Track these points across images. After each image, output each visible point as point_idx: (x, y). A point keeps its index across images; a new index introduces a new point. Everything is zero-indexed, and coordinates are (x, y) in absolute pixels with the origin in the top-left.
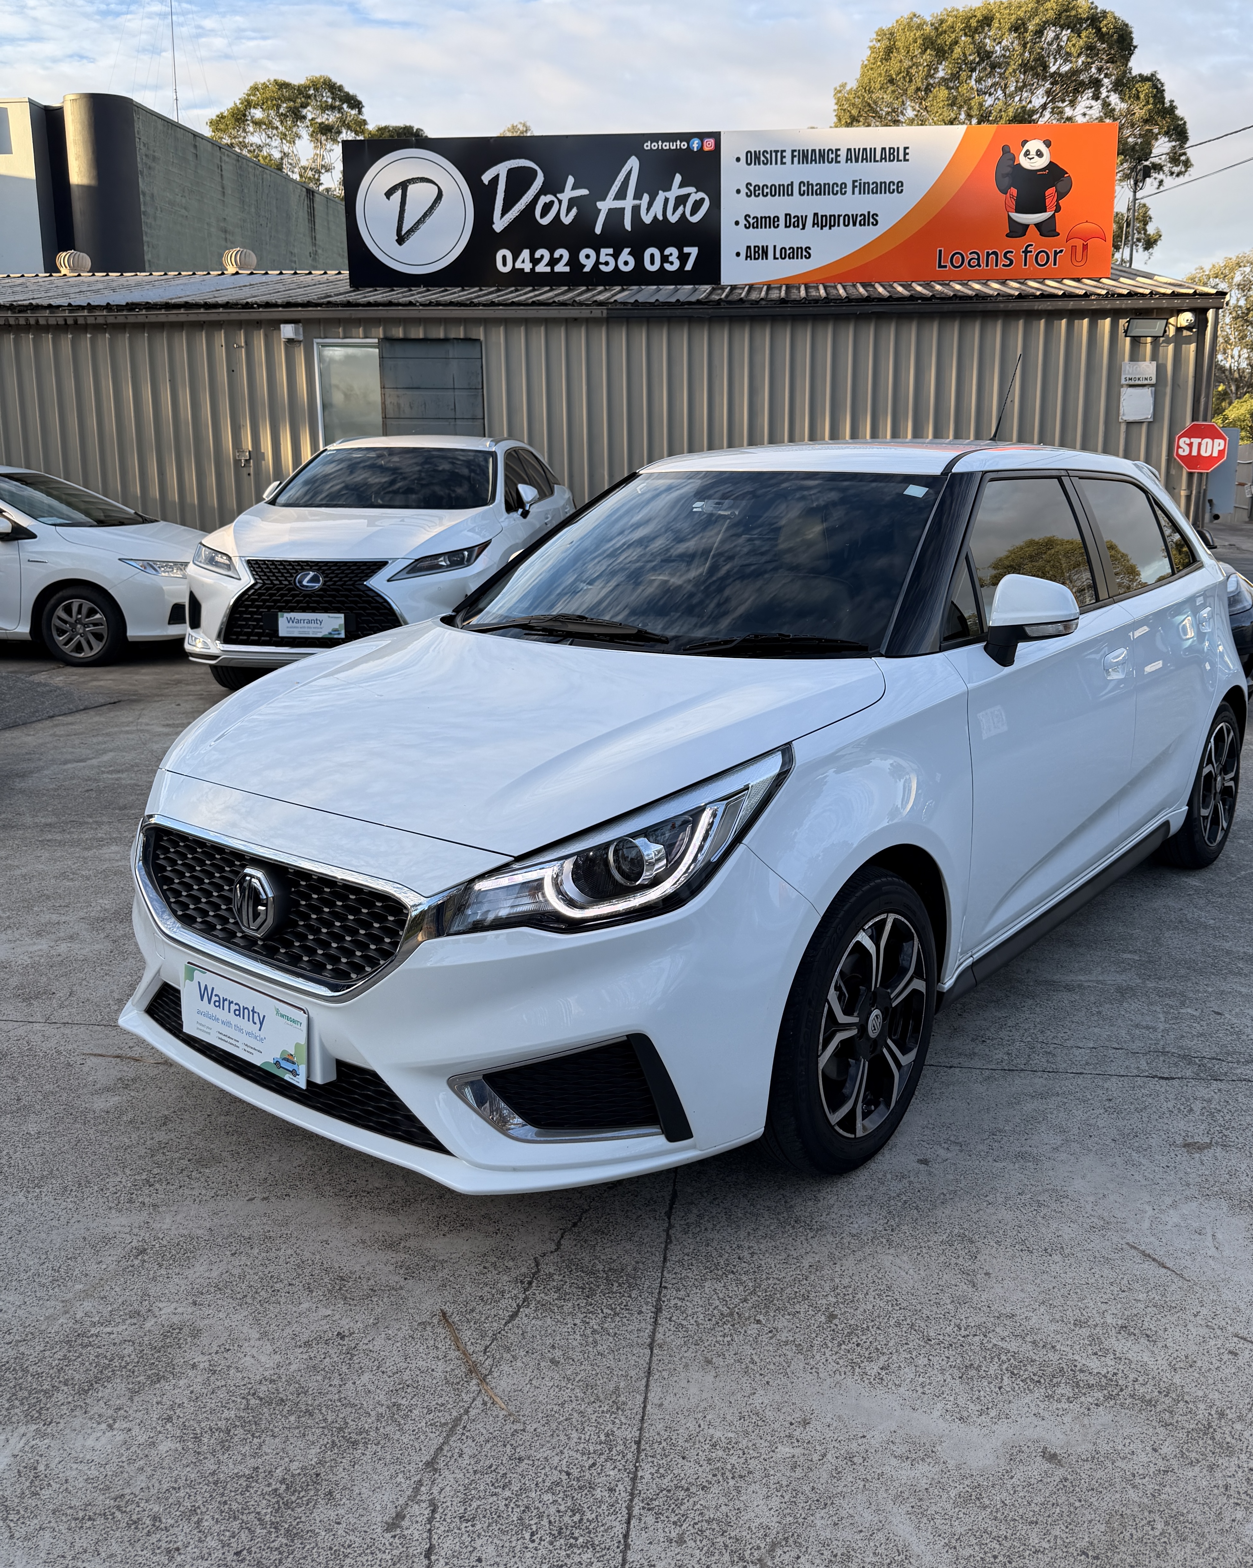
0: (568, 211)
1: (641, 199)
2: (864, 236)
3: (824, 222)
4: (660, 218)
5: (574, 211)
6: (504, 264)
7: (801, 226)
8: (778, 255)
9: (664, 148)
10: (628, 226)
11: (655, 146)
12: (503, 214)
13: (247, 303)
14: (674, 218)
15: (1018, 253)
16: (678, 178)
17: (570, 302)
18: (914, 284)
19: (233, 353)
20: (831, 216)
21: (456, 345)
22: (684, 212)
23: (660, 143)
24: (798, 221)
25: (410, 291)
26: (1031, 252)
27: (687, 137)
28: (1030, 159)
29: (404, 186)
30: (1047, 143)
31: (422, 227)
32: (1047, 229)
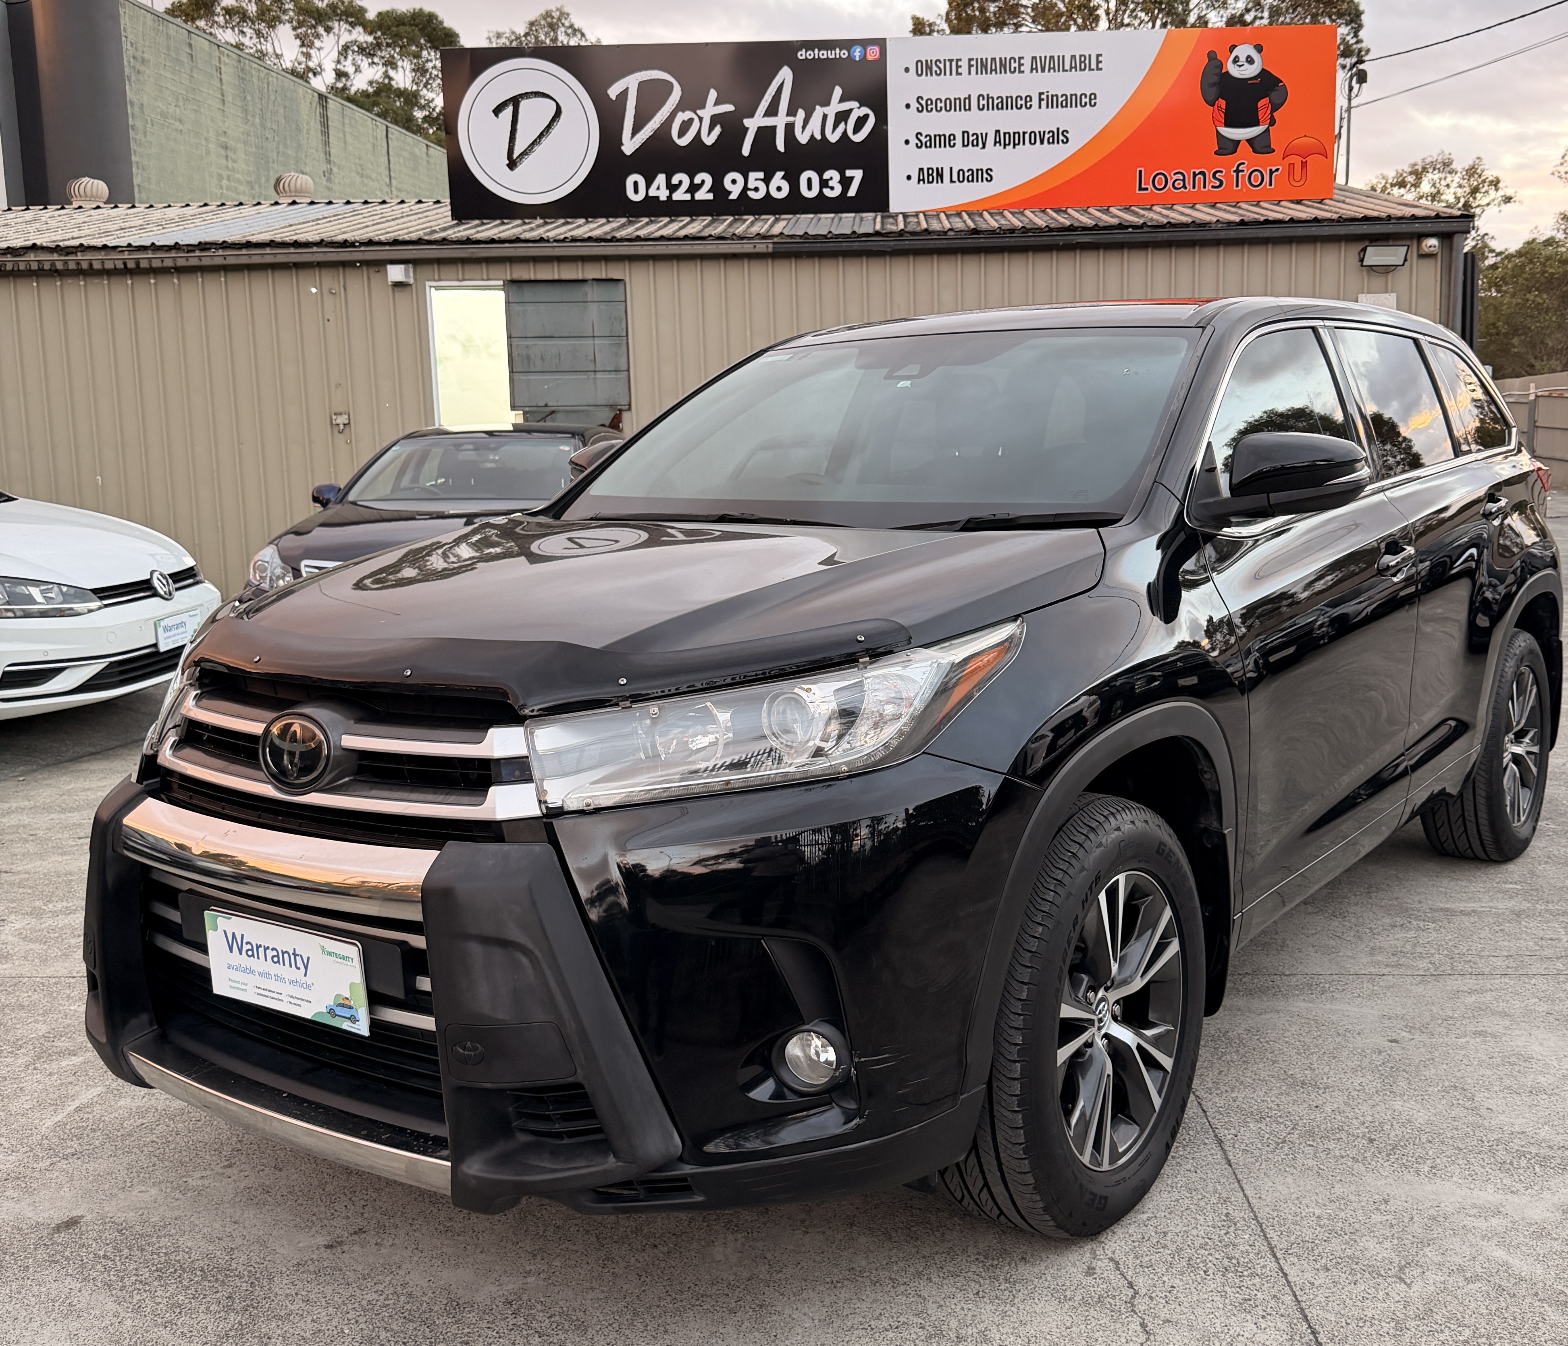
0: (711, 129)
1: (795, 115)
2: (1052, 156)
3: (1006, 140)
4: (818, 137)
5: (717, 130)
6: (636, 191)
7: (981, 145)
8: (955, 178)
9: (822, 57)
10: (780, 146)
11: (810, 55)
12: (634, 134)
13: (346, 241)
14: (833, 137)
15: (1228, 173)
16: (838, 92)
17: (728, 235)
18: (1112, 209)
19: (328, 299)
20: (1014, 133)
21: (595, 287)
22: (845, 130)
23: (816, 51)
24: (977, 139)
25: (525, 223)
26: (1243, 171)
27: (847, 44)
28: (1240, 66)
29: (515, 101)
30: (1259, 49)
31: (538, 149)
32: (1260, 145)
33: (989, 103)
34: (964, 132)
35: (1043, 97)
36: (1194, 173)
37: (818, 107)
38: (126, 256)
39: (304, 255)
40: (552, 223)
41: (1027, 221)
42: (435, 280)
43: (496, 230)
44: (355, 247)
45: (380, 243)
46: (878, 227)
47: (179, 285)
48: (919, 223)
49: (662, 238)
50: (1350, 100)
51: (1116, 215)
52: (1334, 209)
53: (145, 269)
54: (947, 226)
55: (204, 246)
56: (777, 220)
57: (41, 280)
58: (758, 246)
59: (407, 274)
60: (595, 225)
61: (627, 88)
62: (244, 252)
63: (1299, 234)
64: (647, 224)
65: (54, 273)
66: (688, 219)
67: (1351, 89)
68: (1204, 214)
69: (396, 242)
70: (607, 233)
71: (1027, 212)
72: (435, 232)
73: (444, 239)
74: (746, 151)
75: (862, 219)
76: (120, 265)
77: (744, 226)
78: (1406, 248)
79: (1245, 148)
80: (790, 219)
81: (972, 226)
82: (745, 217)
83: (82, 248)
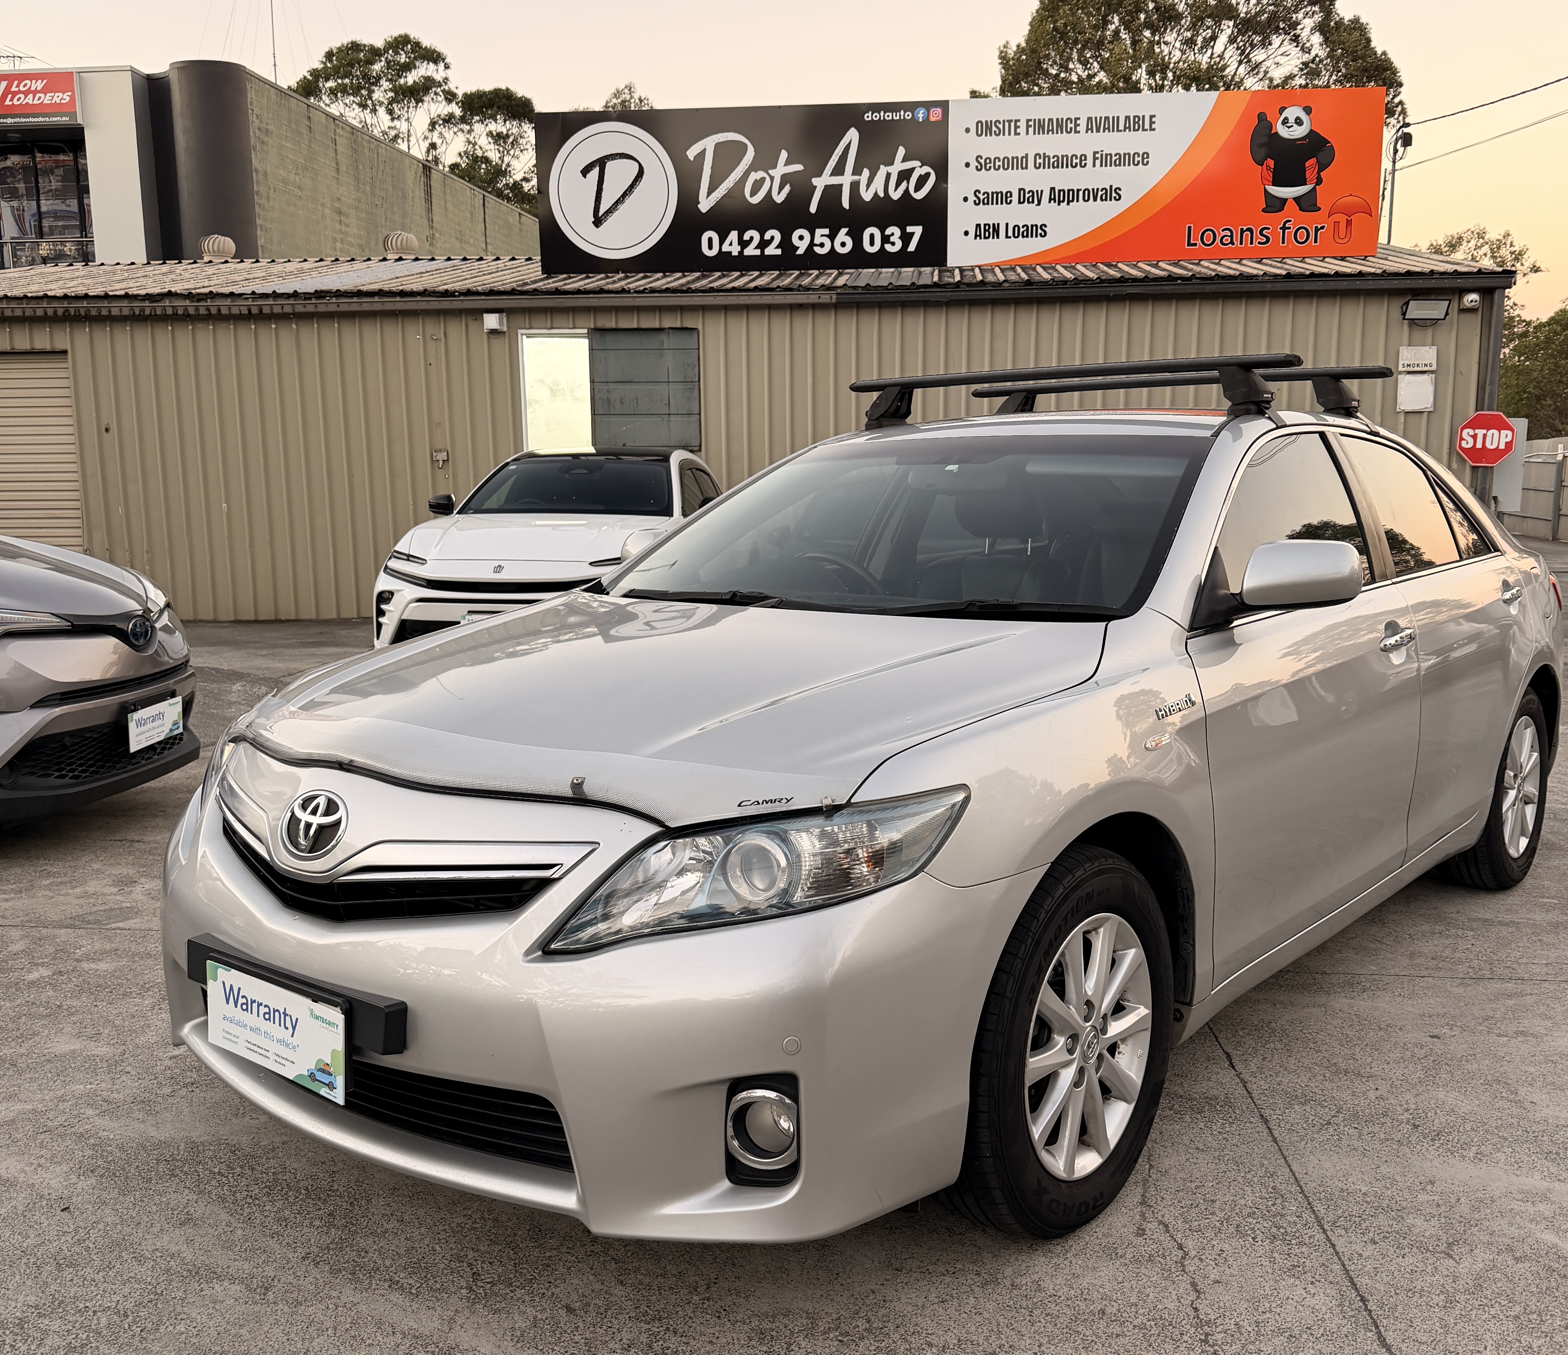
0: (781, 189)
1: (860, 174)
2: (1104, 212)
3: (1061, 197)
4: (882, 195)
5: (787, 188)
6: (710, 247)
7: (1036, 202)
8: (1010, 234)
9: (887, 118)
10: (846, 204)
11: (876, 117)
12: (709, 194)
13: (447, 291)
14: (896, 195)
15: (1275, 229)
16: (901, 151)
17: (795, 287)
18: (1161, 264)
19: (431, 345)
20: (1069, 191)
21: (671, 335)
22: (908, 188)
23: (882, 113)
24: (1033, 196)
25: (608, 277)
26: (1289, 228)
27: (912, 106)
28: (1289, 127)
29: (601, 163)
30: (1308, 110)
31: (622, 208)
32: (1307, 204)
33: (1045, 162)
34: (1020, 190)
35: (1097, 155)
36: (1242, 229)
37: (882, 166)
38: (250, 302)
39: (409, 304)
40: (632, 277)
41: (1079, 273)
42: (526, 328)
43: (582, 283)
44: (455, 296)
45: (478, 293)
46: (936, 279)
47: (297, 329)
48: (974, 276)
49: (734, 289)
50: (1395, 161)
51: (1166, 268)
52: (1378, 266)
53: (267, 314)
54: (1001, 277)
55: (320, 294)
56: (840, 275)
57: (175, 324)
58: (822, 296)
59: (501, 323)
60: (672, 279)
61: (705, 150)
62: (355, 300)
63: (1344, 288)
64: (720, 278)
65: (186, 318)
66: (757, 273)
67: (1396, 151)
68: (1251, 268)
69: (492, 292)
70: (682, 285)
71: (1079, 267)
72: (526, 284)
73: (535, 290)
74: (813, 209)
75: (920, 273)
76: (245, 311)
77: (810, 278)
78: (1448, 302)
79: (1291, 206)
80: (852, 274)
81: (1025, 278)
82: (811, 272)
83: (212, 295)
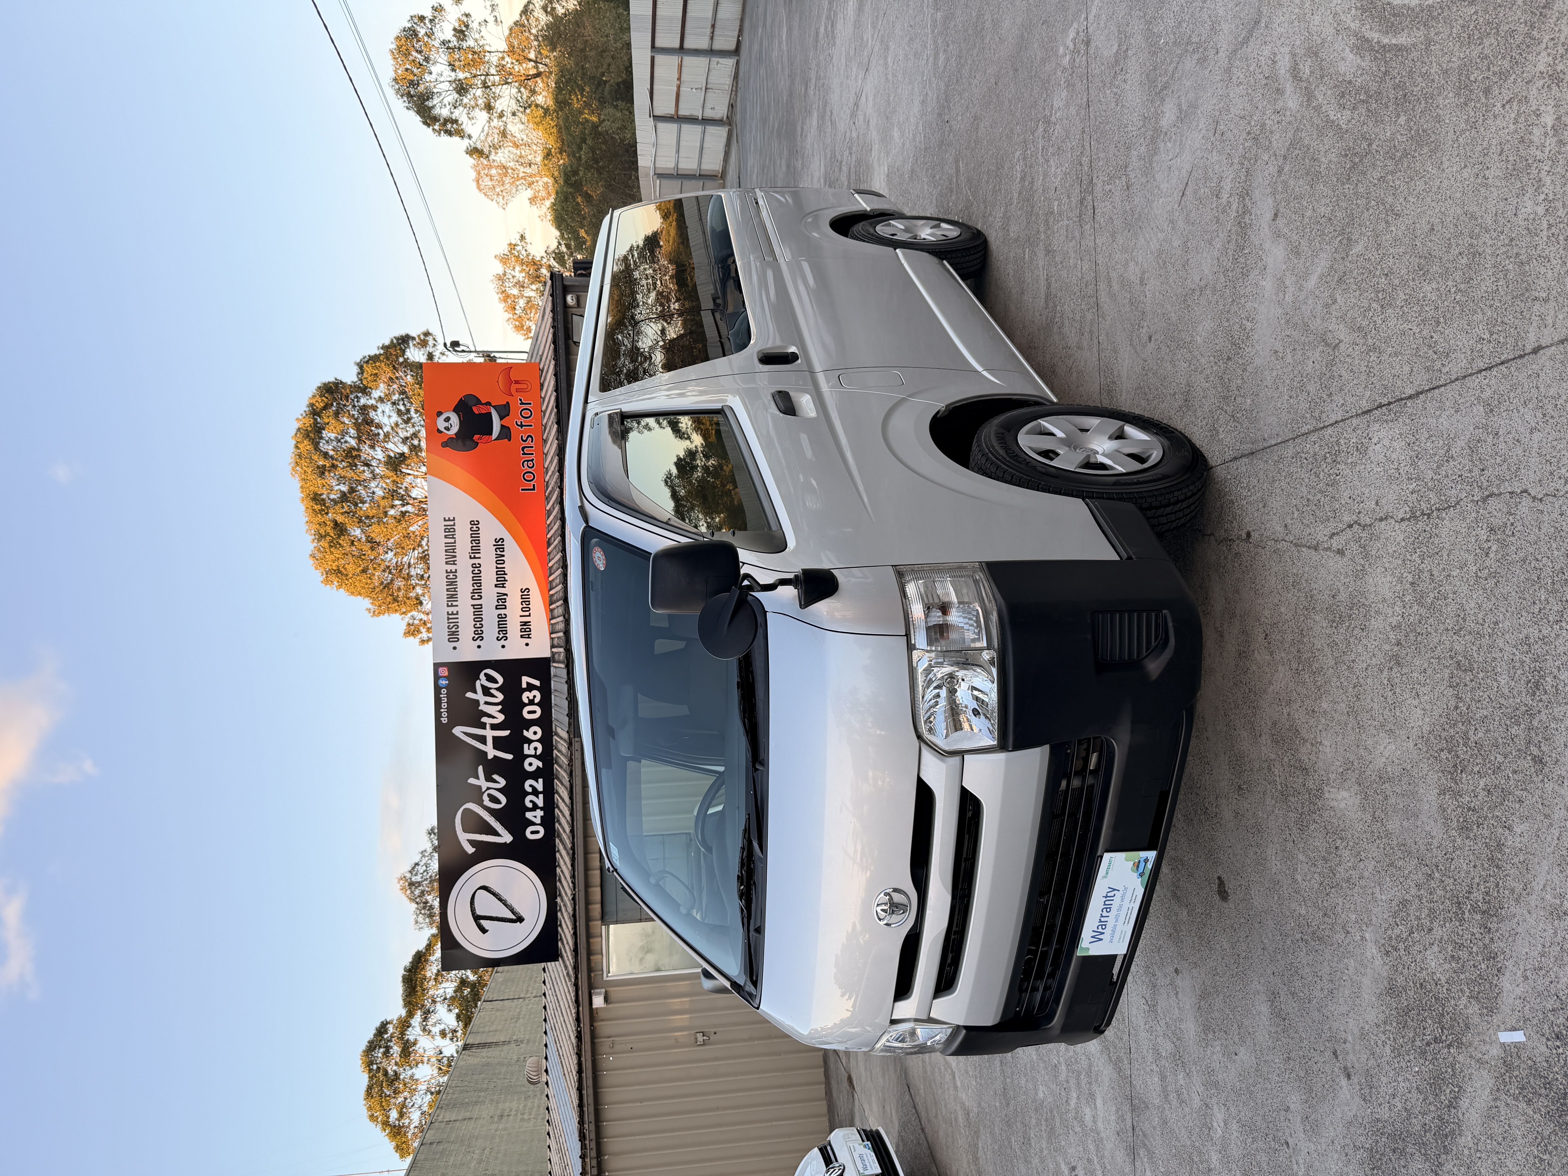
0: (495, 781)
1: (485, 724)
2: (512, 549)
3: (501, 579)
4: (500, 707)
5: (495, 777)
6: (537, 832)
7: (505, 597)
8: (527, 613)
9: (445, 706)
10: (506, 733)
11: (444, 714)
14: (500, 697)
15: (522, 432)
16: (469, 695)
17: (569, 769)
18: (548, 508)
19: (617, 1049)
20: (497, 574)
23: (442, 710)
24: (501, 599)
25: (560, 910)
26: (521, 422)
27: (437, 689)
28: (451, 426)
29: (477, 918)
30: (439, 414)
31: (510, 901)
32: (504, 411)
33: (477, 593)
34: (497, 609)
35: (472, 556)
36: (523, 454)
37: (480, 708)
40: (561, 892)
44: (581, 1032)
45: (578, 1013)
46: (562, 666)
48: (559, 638)
50: (471, 352)
51: (551, 505)
54: (558, 618)
56: (557, 734)
58: (576, 748)
59: (600, 994)
60: (562, 862)
61: (467, 840)
64: (560, 824)
66: (556, 796)
67: (463, 351)
71: (550, 565)
73: (574, 968)
74: (509, 757)
75: (555, 676)
77: (560, 756)
79: (506, 421)
80: (555, 725)
81: (561, 602)
82: (555, 756)
